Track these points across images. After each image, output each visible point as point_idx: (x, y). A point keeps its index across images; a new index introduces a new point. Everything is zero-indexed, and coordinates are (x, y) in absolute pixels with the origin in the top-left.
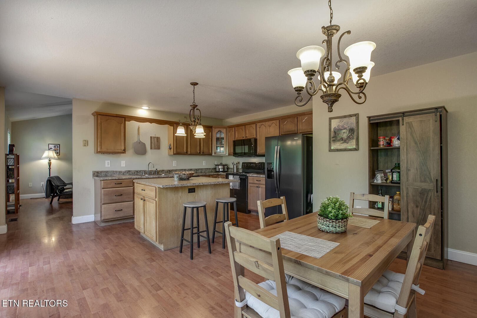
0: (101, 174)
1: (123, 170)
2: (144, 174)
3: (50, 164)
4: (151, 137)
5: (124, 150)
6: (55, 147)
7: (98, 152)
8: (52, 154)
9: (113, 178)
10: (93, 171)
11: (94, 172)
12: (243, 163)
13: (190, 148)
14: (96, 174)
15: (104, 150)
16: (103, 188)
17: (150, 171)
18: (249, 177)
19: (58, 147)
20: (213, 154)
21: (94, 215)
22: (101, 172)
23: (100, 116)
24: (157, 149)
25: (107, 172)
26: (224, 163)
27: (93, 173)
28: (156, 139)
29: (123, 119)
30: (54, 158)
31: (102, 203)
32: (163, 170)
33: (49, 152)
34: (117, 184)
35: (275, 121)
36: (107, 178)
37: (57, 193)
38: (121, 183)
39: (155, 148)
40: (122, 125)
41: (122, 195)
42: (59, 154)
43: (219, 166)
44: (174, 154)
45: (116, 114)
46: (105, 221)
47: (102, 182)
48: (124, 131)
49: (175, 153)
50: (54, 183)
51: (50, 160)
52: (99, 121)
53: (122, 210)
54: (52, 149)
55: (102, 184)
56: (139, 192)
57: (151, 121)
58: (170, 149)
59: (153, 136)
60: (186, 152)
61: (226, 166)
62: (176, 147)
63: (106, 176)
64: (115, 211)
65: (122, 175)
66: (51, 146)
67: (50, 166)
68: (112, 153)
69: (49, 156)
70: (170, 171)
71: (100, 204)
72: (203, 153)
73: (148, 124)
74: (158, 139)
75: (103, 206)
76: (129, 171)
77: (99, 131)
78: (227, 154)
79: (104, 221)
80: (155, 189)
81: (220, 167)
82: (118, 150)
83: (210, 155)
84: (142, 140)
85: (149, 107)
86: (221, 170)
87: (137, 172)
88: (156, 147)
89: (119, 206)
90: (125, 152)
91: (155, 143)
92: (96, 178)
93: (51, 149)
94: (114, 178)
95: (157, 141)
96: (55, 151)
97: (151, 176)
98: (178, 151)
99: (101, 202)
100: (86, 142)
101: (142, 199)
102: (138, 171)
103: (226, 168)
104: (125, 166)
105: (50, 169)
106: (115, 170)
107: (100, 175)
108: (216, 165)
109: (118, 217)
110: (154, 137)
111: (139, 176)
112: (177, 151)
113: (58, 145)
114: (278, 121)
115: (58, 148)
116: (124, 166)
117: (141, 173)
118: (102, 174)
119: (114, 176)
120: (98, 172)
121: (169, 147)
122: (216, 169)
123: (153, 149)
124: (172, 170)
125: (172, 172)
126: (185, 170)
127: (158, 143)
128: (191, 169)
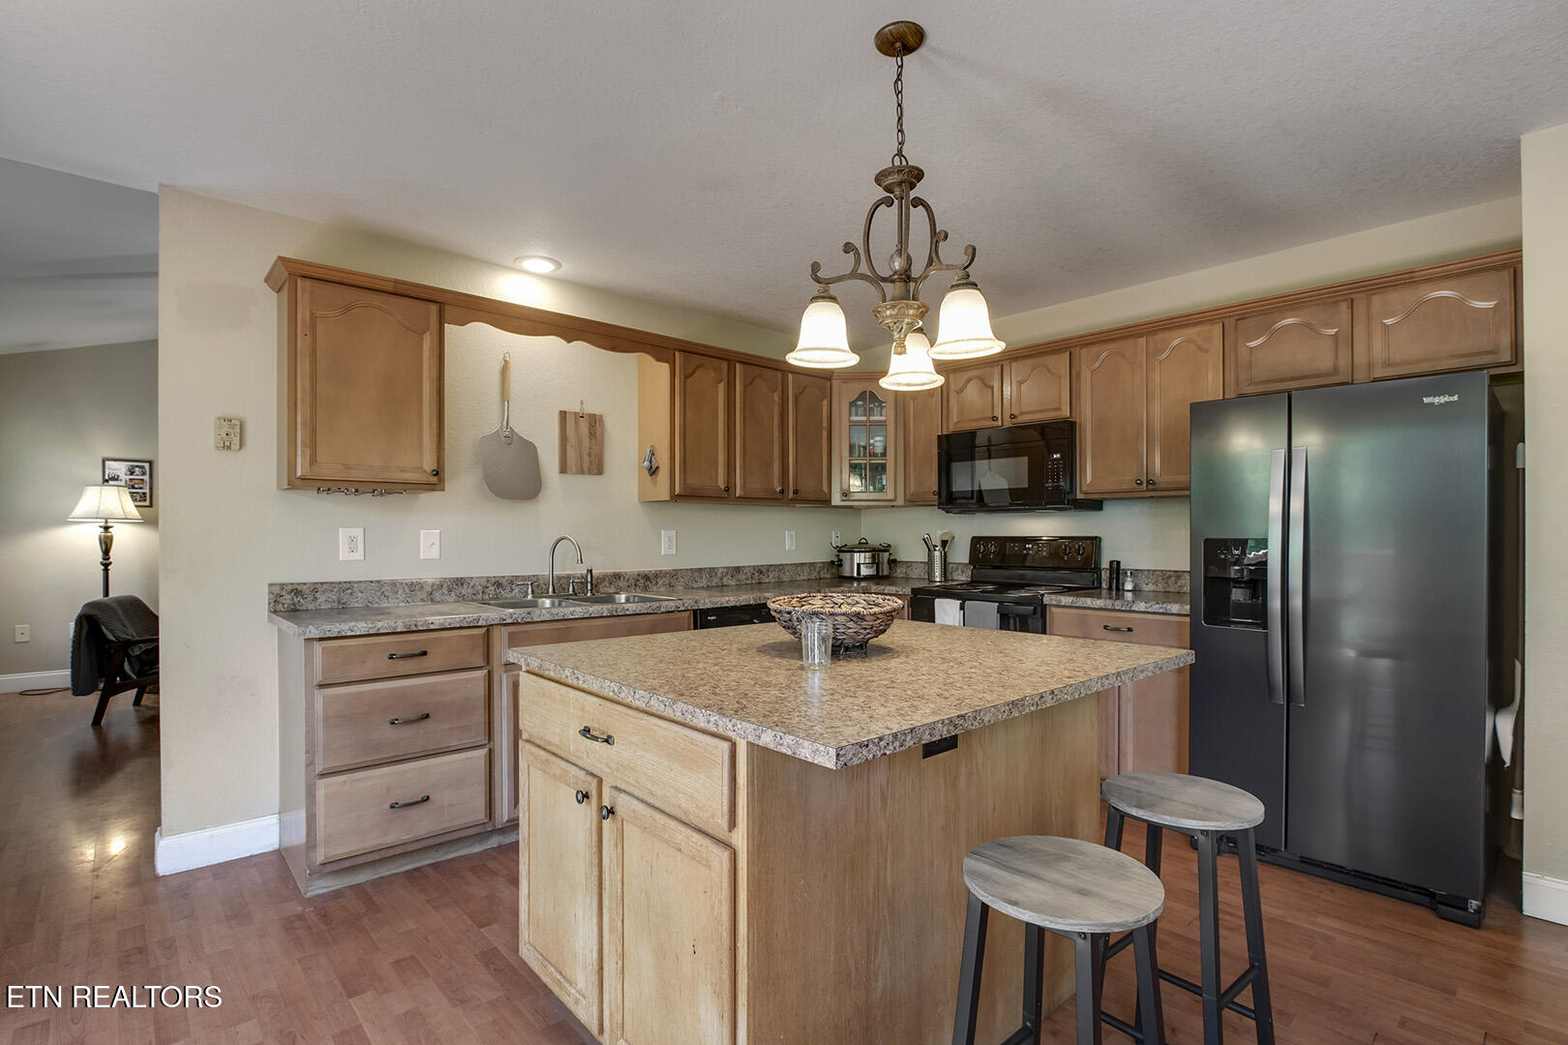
0: (316, 599)
1: (430, 576)
2: (530, 597)
3: (106, 545)
4: (563, 414)
5: (437, 473)
6: (132, 474)
7: (296, 483)
8: (117, 501)
9: (380, 624)
10: (270, 585)
11: (277, 590)
12: (976, 541)
13: (744, 468)
14: (287, 599)
15: (329, 469)
16: (321, 686)
17: (560, 578)
18: (1054, 610)
19: (144, 474)
20: (836, 500)
21: (274, 819)
22: (316, 588)
23: (308, 283)
24: (590, 473)
25: (346, 587)
26: (874, 541)
27: (271, 593)
28: (584, 425)
29: (434, 308)
30: (126, 519)
31: (319, 769)
32: (617, 576)
33: (103, 492)
34: (404, 657)
35: (1198, 329)
36: (345, 628)
37: (125, 676)
38: (425, 653)
39: (581, 468)
40: (428, 342)
41: (427, 716)
42: (147, 503)
43: (856, 555)
44: (675, 498)
45: (396, 281)
46: (335, 867)
47: (318, 647)
48: (435, 374)
49: (677, 492)
50: (111, 631)
51: (106, 528)
52: (303, 314)
53: (428, 798)
54: (117, 480)
55: (318, 660)
56: (556, 740)
57: (568, 328)
58: (653, 471)
59: (572, 407)
60: (727, 490)
61: (886, 554)
62: (684, 463)
63: (341, 610)
64: (392, 807)
65: (422, 600)
66: (114, 468)
67: (106, 552)
68: (374, 486)
69: (102, 508)
70: (646, 577)
71: (307, 774)
72: (796, 492)
73: (552, 343)
74: (595, 423)
75: (323, 787)
76: (460, 582)
77: (303, 366)
78: (900, 501)
79: (328, 868)
80: (726, 758)
81: (859, 558)
82: (403, 471)
83: (823, 502)
84: (523, 428)
85: (558, 265)
86: (865, 571)
87: (498, 584)
88: (586, 465)
89: (410, 777)
90: (441, 481)
91: (579, 442)
92: (288, 626)
93: (115, 478)
94: (383, 625)
95: (592, 435)
96: (133, 487)
97: (578, 609)
98: (694, 481)
99: (310, 764)
100: (232, 427)
101: (586, 796)
102: (504, 582)
103: (886, 561)
104: (437, 557)
105: (106, 566)
106: (387, 577)
107: (311, 607)
108: (841, 550)
109: (405, 837)
110: (575, 413)
111: (518, 611)
112: (689, 482)
113: (147, 466)
114: (1217, 329)
115: (146, 478)
116: (435, 554)
117: (516, 590)
118: (322, 598)
119: (381, 612)
120: (296, 591)
121: (646, 463)
122: (841, 565)
123: (574, 471)
124: (658, 575)
125: (657, 583)
126: (712, 571)
127: (595, 445)
128: (738, 569)
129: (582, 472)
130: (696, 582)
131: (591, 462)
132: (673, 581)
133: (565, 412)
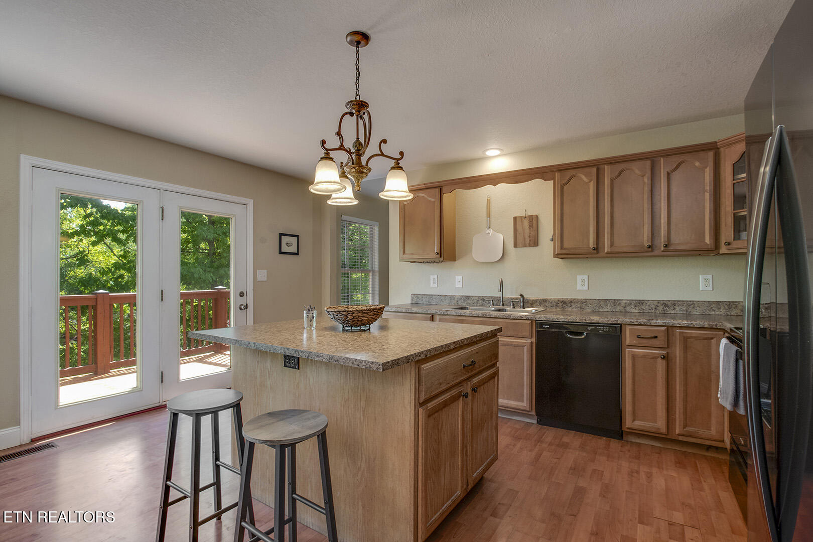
0: (423, 300)
1: (458, 294)
4: (515, 218)
5: (437, 254)
7: (401, 260)
11: (413, 296)
14: (415, 300)
17: (507, 299)
20: (723, 249)
22: (423, 296)
24: (530, 246)
25: (431, 297)
27: (411, 297)
28: (526, 223)
29: (438, 190)
39: (525, 244)
44: (556, 256)
48: (439, 216)
49: (557, 252)
59: (520, 213)
60: (596, 248)
62: (562, 235)
70: (564, 302)
72: (667, 246)
73: (502, 186)
74: (533, 220)
76: (468, 297)
77: (401, 222)
83: (708, 250)
84: (496, 228)
85: (503, 150)
88: (527, 242)
91: (524, 230)
95: (532, 226)
106: (443, 294)
107: (421, 303)
110: (521, 217)
112: (566, 246)
116: (460, 286)
120: (418, 297)
123: (521, 245)
124: (571, 302)
125: (571, 306)
126: (616, 302)
127: (533, 231)
128: (641, 302)
129: (525, 246)
130: (603, 307)
131: (530, 240)
132: (584, 306)
133: (516, 217)
